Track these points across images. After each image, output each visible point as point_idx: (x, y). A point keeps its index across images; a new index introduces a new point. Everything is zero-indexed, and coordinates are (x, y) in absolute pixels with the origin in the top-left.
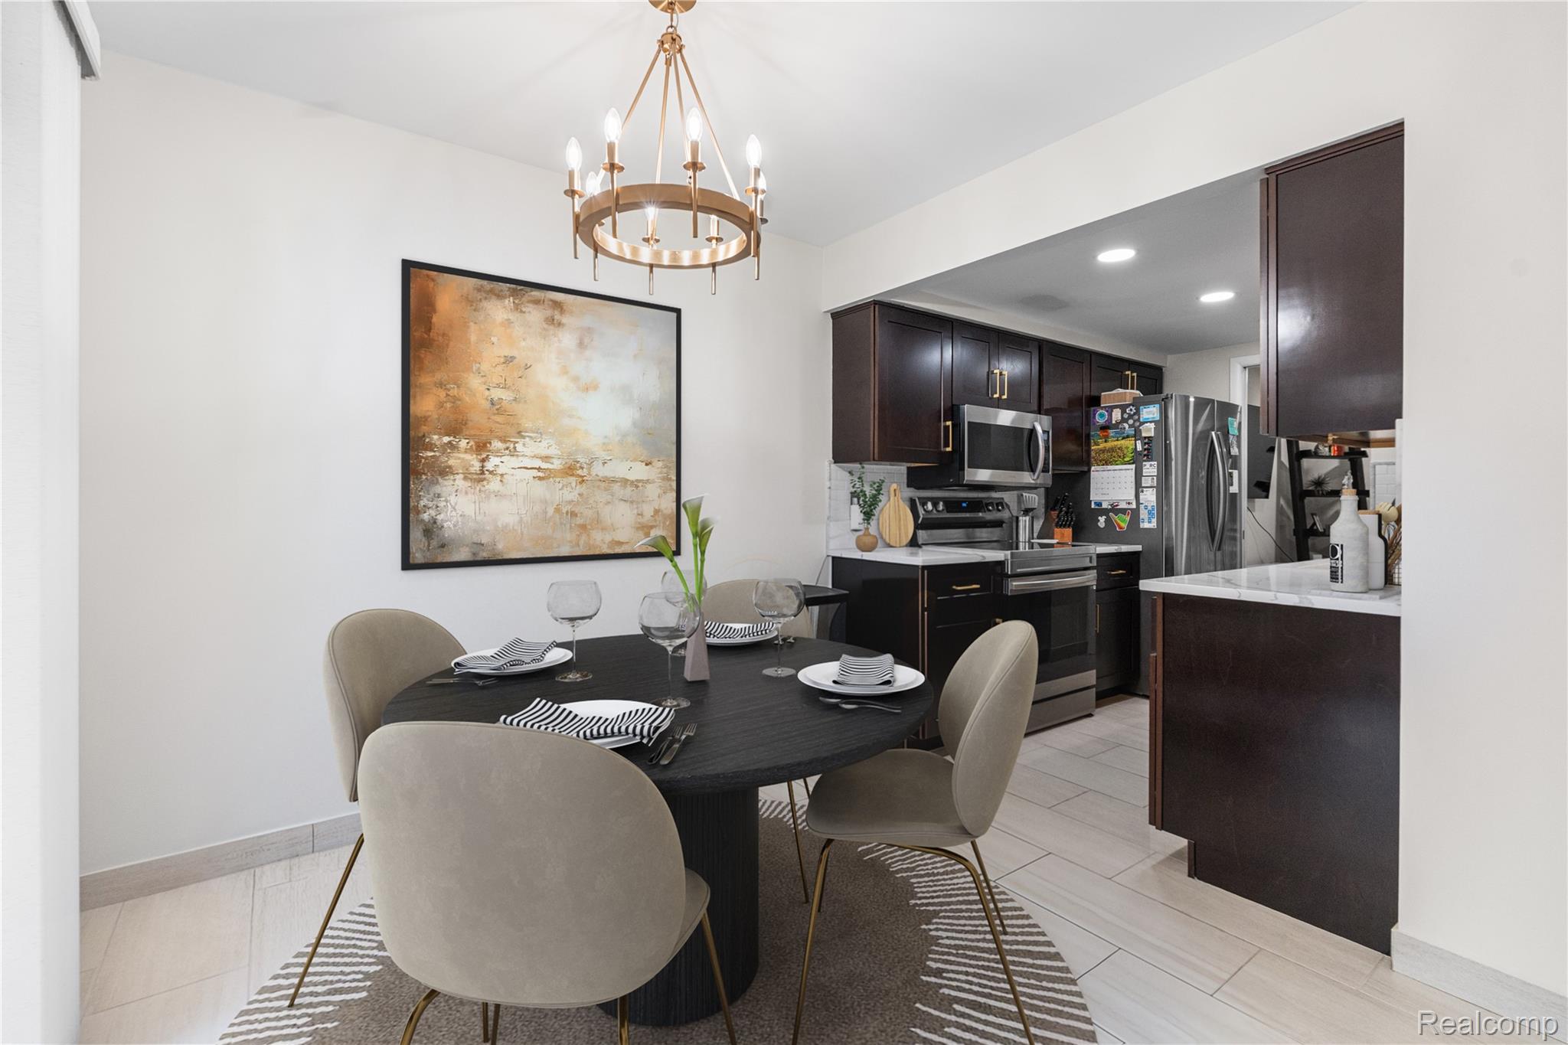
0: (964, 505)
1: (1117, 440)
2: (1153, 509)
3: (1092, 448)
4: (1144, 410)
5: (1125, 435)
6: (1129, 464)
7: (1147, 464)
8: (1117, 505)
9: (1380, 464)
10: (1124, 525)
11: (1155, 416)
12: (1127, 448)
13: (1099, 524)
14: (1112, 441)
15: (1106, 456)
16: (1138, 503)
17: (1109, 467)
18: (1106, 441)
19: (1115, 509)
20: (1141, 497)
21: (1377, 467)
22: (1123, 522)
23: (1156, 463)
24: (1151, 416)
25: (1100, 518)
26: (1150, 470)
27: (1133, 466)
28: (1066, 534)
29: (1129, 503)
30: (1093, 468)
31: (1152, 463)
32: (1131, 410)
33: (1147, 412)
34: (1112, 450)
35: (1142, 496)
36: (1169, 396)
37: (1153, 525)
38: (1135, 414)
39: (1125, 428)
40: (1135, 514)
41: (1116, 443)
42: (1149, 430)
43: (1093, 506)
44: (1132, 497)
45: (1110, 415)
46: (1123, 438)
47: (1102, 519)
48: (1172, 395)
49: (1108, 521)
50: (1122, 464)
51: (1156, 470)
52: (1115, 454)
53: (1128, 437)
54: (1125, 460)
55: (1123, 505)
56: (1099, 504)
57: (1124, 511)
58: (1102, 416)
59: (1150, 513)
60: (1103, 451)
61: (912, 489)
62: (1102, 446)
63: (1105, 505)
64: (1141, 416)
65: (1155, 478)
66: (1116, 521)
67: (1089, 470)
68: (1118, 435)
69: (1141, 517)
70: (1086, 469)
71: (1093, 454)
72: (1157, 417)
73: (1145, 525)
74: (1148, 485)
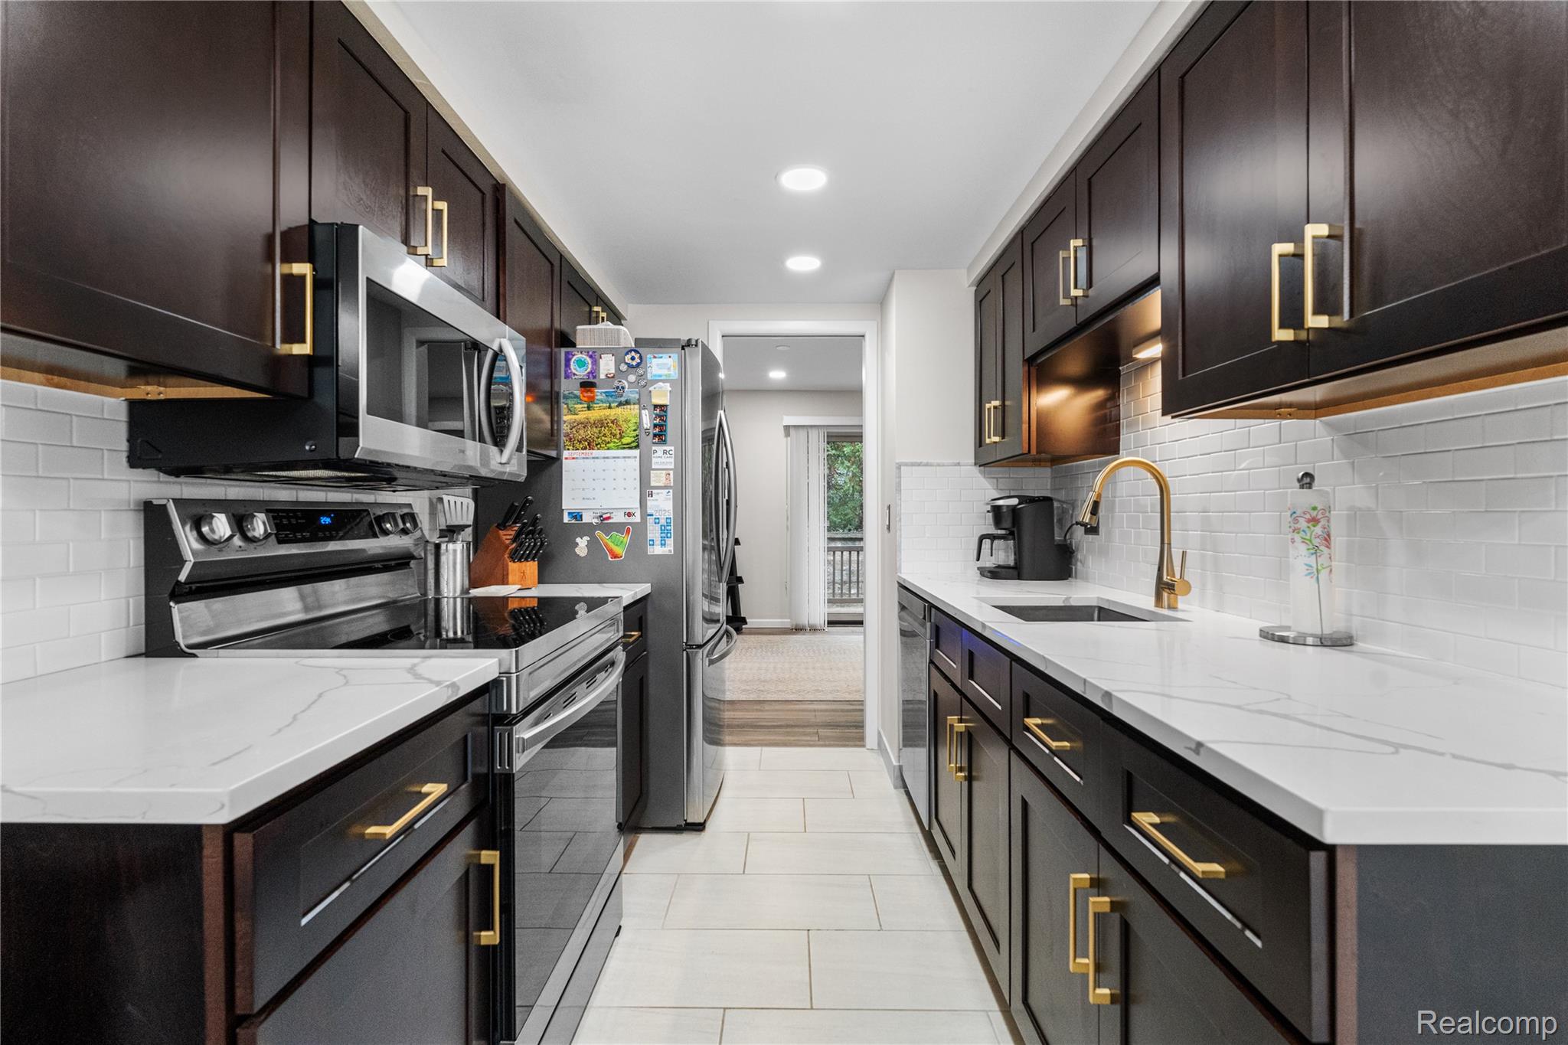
0: (325, 520)
1: (610, 407)
2: (668, 524)
3: (565, 418)
4: (654, 360)
5: (623, 399)
6: (631, 448)
7: (660, 449)
8: (609, 518)
9: (906, 465)
10: (619, 550)
11: (672, 372)
12: (627, 421)
13: (577, 550)
14: (600, 408)
15: (590, 432)
16: (645, 515)
17: (595, 453)
18: (589, 408)
19: (605, 523)
20: (649, 503)
21: (902, 468)
22: (618, 544)
23: (672, 448)
24: (665, 372)
25: (578, 540)
26: (663, 460)
27: (636, 452)
28: (528, 572)
29: (629, 515)
30: (565, 454)
31: (667, 448)
32: (633, 359)
33: (658, 365)
34: (601, 423)
35: (651, 503)
36: (693, 342)
37: (669, 548)
38: (638, 365)
39: (623, 388)
40: (637, 533)
41: (607, 412)
42: (661, 395)
43: (566, 519)
44: (634, 504)
45: (595, 363)
46: (620, 404)
47: (582, 543)
48: (697, 341)
49: (593, 544)
50: (618, 448)
51: (672, 460)
52: (605, 431)
53: (627, 403)
54: (623, 440)
55: (618, 518)
56: (577, 516)
57: (620, 527)
58: (581, 364)
59: (664, 530)
60: (585, 424)
62: (582, 416)
63: (587, 518)
64: (649, 370)
65: (671, 472)
66: (606, 545)
67: (557, 460)
68: (610, 399)
69: (650, 536)
70: (553, 454)
71: (565, 428)
72: (674, 373)
73: (657, 550)
74: (661, 484)
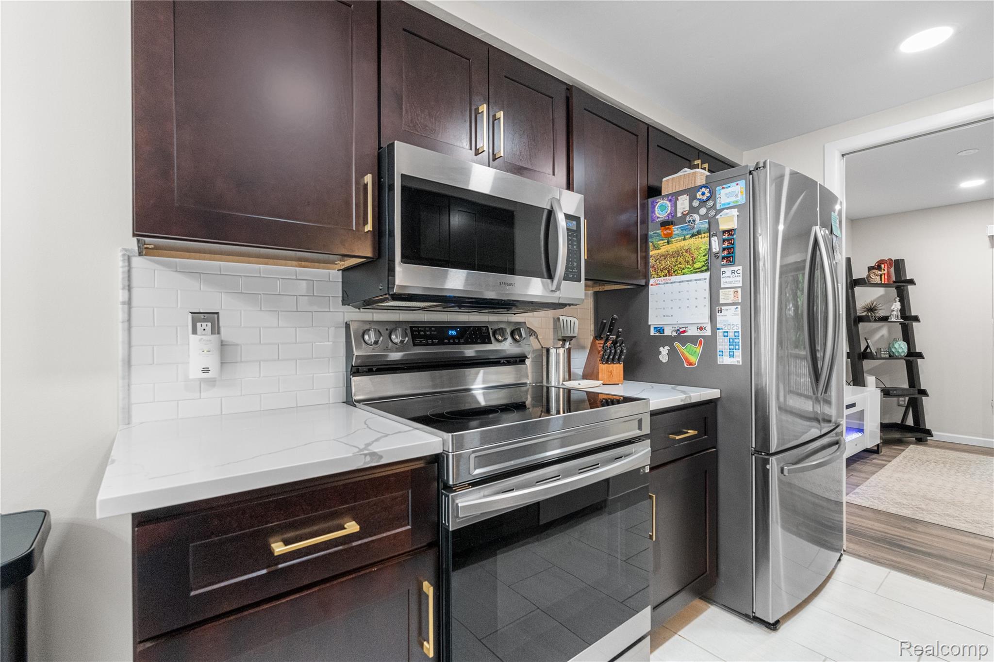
0: (453, 333)
1: (684, 239)
2: (736, 337)
3: (651, 253)
4: (723, 191)
5: (695, 231)
6: (702, 272)
7: (728, 270)
8: (684, 332)
10: (694, 359)
11: (739, 198)
12: (698, 249)
13: (660, 357)
14: (677, 241)
15: (669, 262)
16: (714, 329)
17: (673, 278)
18: (668, 243)
19: (681, 337)
20: (718, 319)
22: (692, 354)
23: (740, 268)
24: (733, 199)
25: (661, 349)
26: (730, 279)
27: (707, 275)
28: (614, 373)
29: (701, 329)
30: (652, 281)
31: (735, 268)
32: (703, 194)
33: (726, 194)
34: (677, 254)
35: (720, 318)
36: (761, 165)
37: (737, 359)
38: (708, 199)
39: (694, 221)
40: (709, 344)
41: (683, 243)
42: (729, 220)
43: (652, 332)
44: (705, 319)
45: (675, 206)
46: (693, 236)
47: (664, 351)
48: (765, 163)
49: (673, 353)
50: (691, 272)
51: (740, 279)
52: (681, 259)
53: (699, 233)
54: (696, 266)
55: (692, 332)
56: (660, 330)
57: (694, 340)
58: (663, 207)
59: (731, 342)
60: (665, 256)
61: (349, 308)
62: (663, 250)
63: (668, 332)
64: (718, 201)
65: (739, 290)
66: (683, 354)
67: (647, 285)
68: (685, 232)
69: (719, 348)
70: (643, 282)
71: (652, 261)
72: (741, 199)
73: (725, 360)
74: (730, 301)
